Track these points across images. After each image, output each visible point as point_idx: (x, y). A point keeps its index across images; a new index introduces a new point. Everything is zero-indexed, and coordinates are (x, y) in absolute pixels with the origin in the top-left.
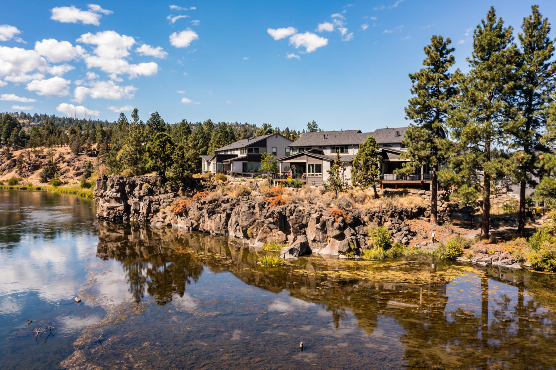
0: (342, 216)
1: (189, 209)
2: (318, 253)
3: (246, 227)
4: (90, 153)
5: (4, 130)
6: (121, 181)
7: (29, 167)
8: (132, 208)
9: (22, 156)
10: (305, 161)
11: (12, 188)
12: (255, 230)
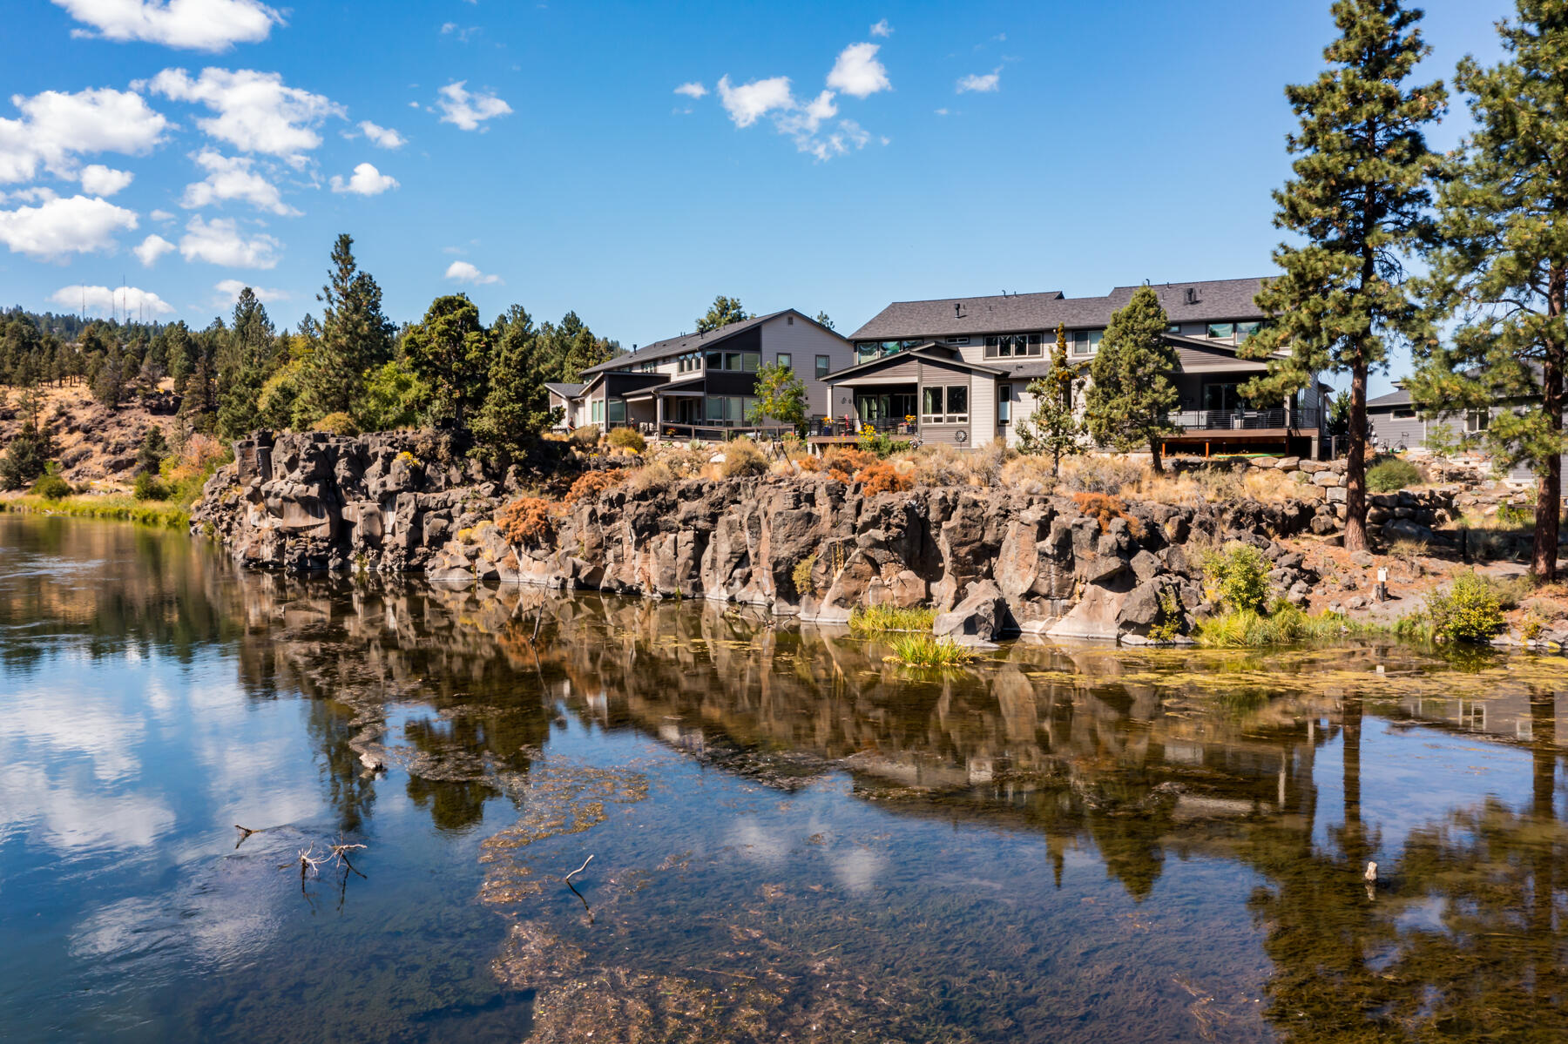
1: (560, 525)
2: (1043, 635)
3: (790, 562)
4: (155, 402)
6: (322, 446)
10: (914, 380)
12: (823, 569)
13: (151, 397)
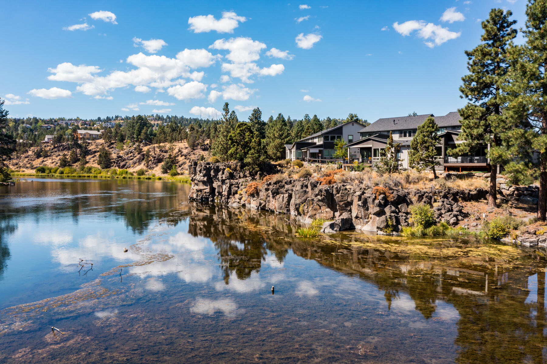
0: (384, 193)
1: (260, 191)
2: (361, 230)
3: (299, 205)
4: (203, 147)
5: (137, 128)
6: (208, 166)
7: (154, 160)
8: (216, 191)
9: (149, 151)
10: (371, 146)
11: (139, 178)
12: (306, 207)
13: (203, 145)
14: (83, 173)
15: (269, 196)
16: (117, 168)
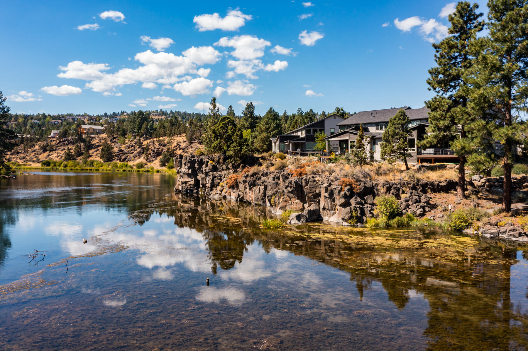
0: (350, 185)
1: (239, 183)
2: (328, 221)
3: (271, 196)
5: (137, 123)
6: (192, 159)
7: (153, 153)
8: (200, 183)
9: (148, 145)
10: (347, 138)
11: (138, 171)
12: (277, 199)
13: (200, 139)
14: (85, 166)
15: (246, 188)
16: (118, 161)
